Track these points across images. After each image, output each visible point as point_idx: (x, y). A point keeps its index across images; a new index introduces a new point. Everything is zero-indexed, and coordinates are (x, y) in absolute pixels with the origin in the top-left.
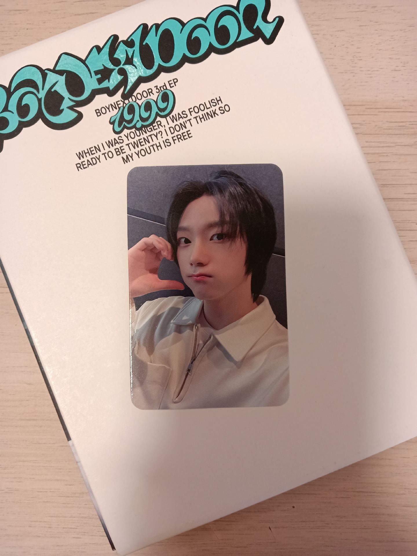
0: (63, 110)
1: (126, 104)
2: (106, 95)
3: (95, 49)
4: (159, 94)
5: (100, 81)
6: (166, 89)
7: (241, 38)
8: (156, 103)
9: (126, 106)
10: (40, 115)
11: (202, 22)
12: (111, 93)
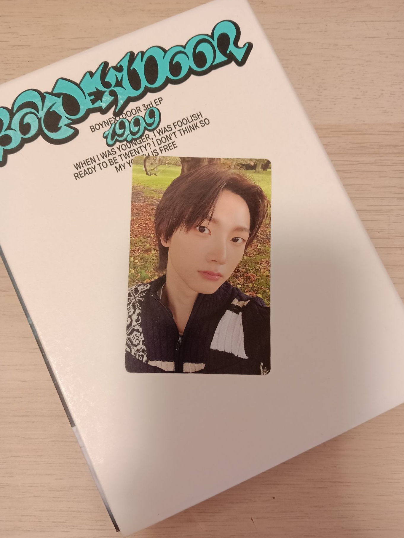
0: (61, 127)
1: (117, 121)
2: (99, 113)
3: (88, 74)
4: (146, 112)
5: (93, 101)
6: (153, 107)
7: (216, 62)
8: (144, 119)
9: (117, 122)
10: (39, 132)
11: (182, 49)
12: (104, 111)
